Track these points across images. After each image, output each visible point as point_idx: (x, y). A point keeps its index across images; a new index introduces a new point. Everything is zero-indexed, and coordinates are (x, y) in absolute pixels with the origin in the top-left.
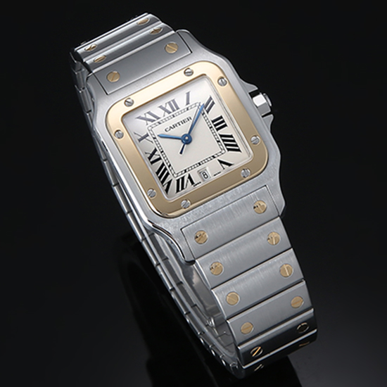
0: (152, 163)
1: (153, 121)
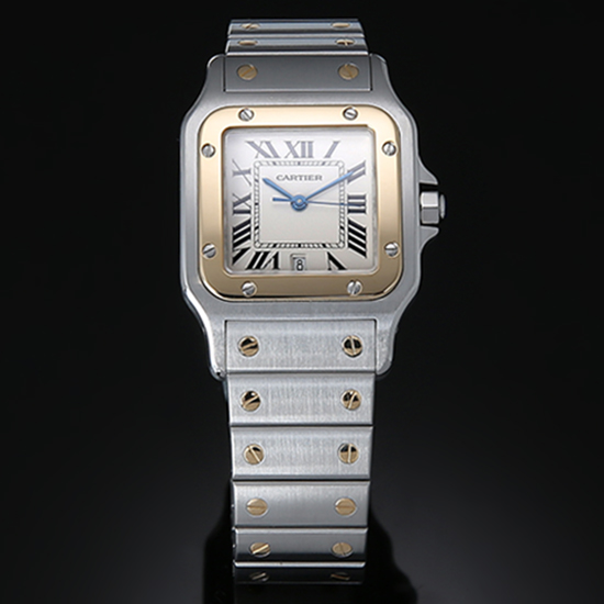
0: (235, 212)
1: (267, 156)
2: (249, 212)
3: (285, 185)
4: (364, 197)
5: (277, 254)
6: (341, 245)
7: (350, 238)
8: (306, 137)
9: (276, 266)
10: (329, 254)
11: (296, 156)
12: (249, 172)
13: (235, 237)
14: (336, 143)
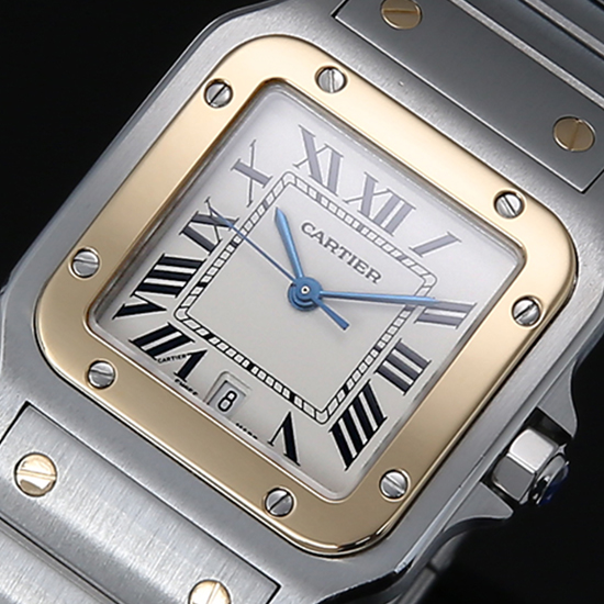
0: (187, 232)
1: (316, 176)
2: (210, 248)
3: (308, 248)
4: (423, 365)
5: (203, 353)
6: (322, 417)
7: (346, 416)
8: (408, 192)
9: (184, 373)
10: (289, 418)
11: (365, 212)
12: (264, 181)
13: (153, 274)
14: (450, 239)
